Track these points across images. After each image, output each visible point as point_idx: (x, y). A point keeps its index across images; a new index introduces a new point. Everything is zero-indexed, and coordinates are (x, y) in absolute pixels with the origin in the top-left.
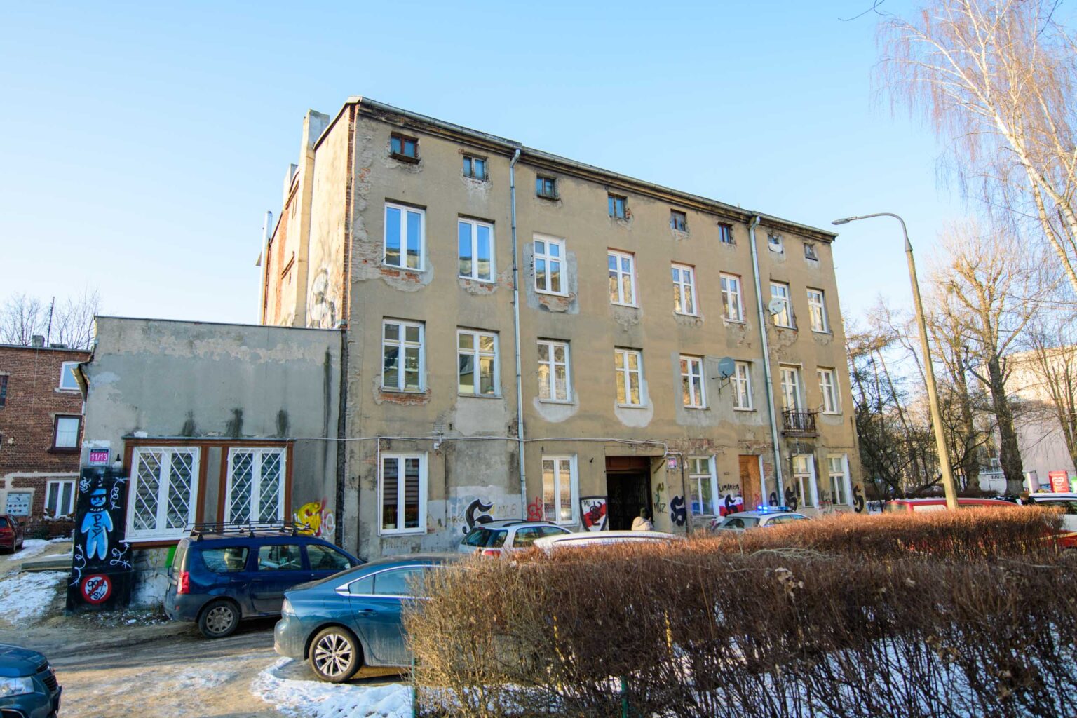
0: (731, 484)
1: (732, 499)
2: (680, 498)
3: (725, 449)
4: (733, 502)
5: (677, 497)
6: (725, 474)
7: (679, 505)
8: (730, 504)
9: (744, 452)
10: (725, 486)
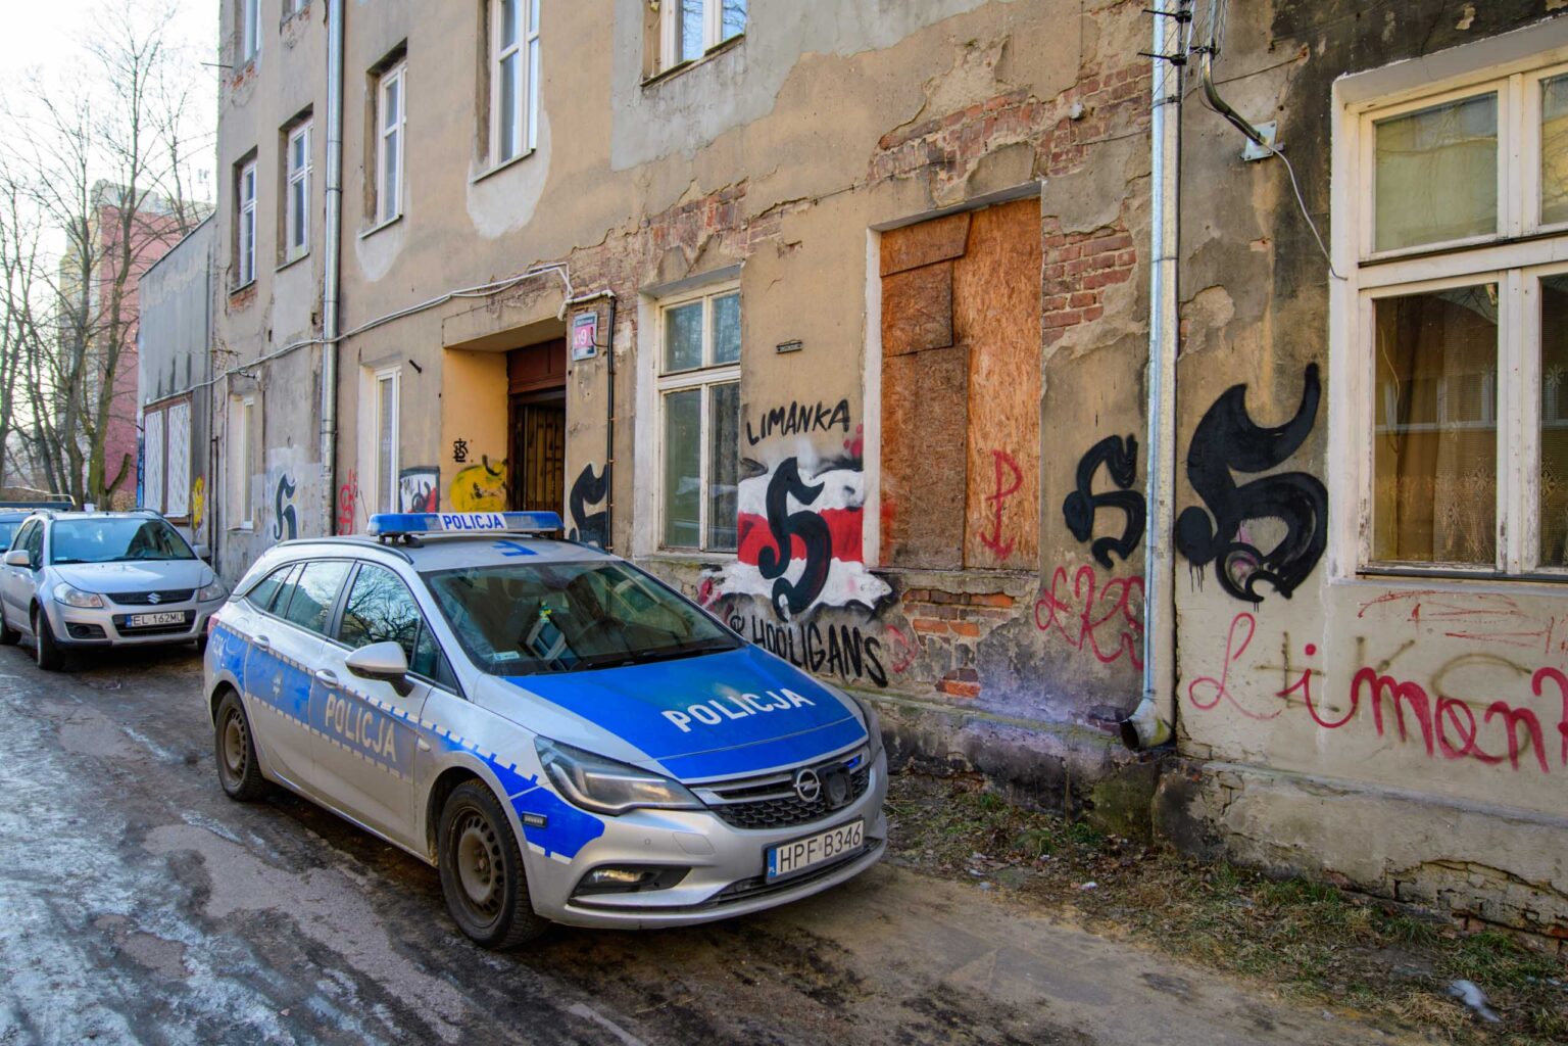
0: (808, 401)
1: (807, 478)
2: (597, 473)
3: (789, 225)
4: (809, 495)
5: (589, 469)
6: (781, 350)
7: (594, 501)
8: (793, 505)
9: (911, 204)
10: (775, 417)
